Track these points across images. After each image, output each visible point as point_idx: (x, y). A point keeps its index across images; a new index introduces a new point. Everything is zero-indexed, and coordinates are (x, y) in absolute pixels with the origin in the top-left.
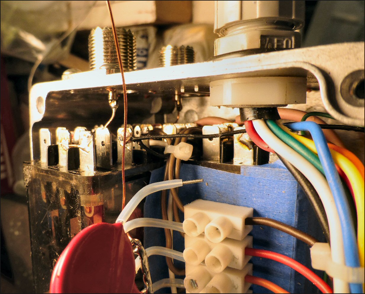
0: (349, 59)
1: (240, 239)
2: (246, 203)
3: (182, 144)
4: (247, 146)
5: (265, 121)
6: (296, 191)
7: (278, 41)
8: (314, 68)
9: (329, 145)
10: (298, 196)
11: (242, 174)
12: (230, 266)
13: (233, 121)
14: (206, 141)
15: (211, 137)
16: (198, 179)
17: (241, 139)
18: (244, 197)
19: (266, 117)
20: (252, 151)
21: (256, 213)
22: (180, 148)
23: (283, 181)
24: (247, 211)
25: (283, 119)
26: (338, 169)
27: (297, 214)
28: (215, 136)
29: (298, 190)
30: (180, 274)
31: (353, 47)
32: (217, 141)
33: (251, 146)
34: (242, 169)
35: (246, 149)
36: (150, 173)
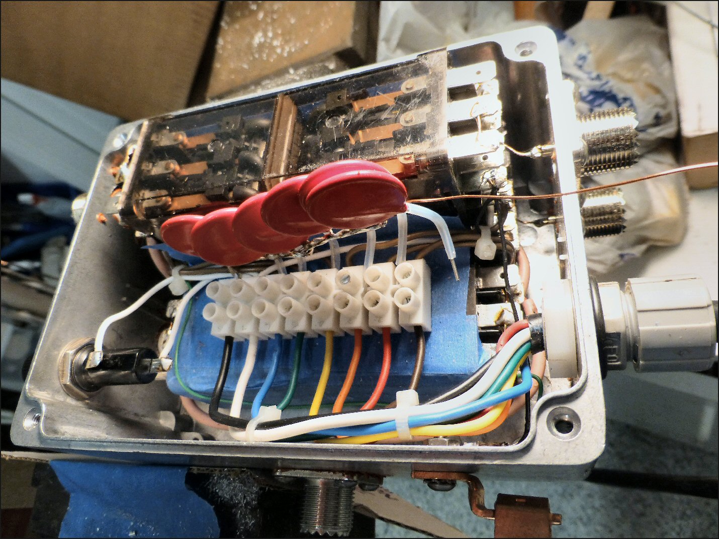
0: (590, 413)
1: (400, 323)
2: (436, 324)
3: (494, 247)
4: (499, 319)
5: (529, 341)
6: (457, 373)
7: (615, 349)
8: (581, 385)
9: (511, 400)
10: (451, 375)
11: (467, 317)
12: (370, 315)
13: (527, 296)
14: (501, 270)
15: (504, 276)
16: (458, 275)
17: (506, 311)
18: (441, 321)
19: (533, 342)
20: (494, 324)
21: (427, 335)
22: (489, 246)
23: (465, 360)
24: (427, 326)
25: (532, 357)
26: (487, 410)
27: (433, 375)
28: (507, 281)
29: (458, 374)
30: (348, 259)
31: (602, 416)
32: (501, 283)
33: (499, 323)
34: (472, 316)
35: (495, 318)
36: (455, 215)
